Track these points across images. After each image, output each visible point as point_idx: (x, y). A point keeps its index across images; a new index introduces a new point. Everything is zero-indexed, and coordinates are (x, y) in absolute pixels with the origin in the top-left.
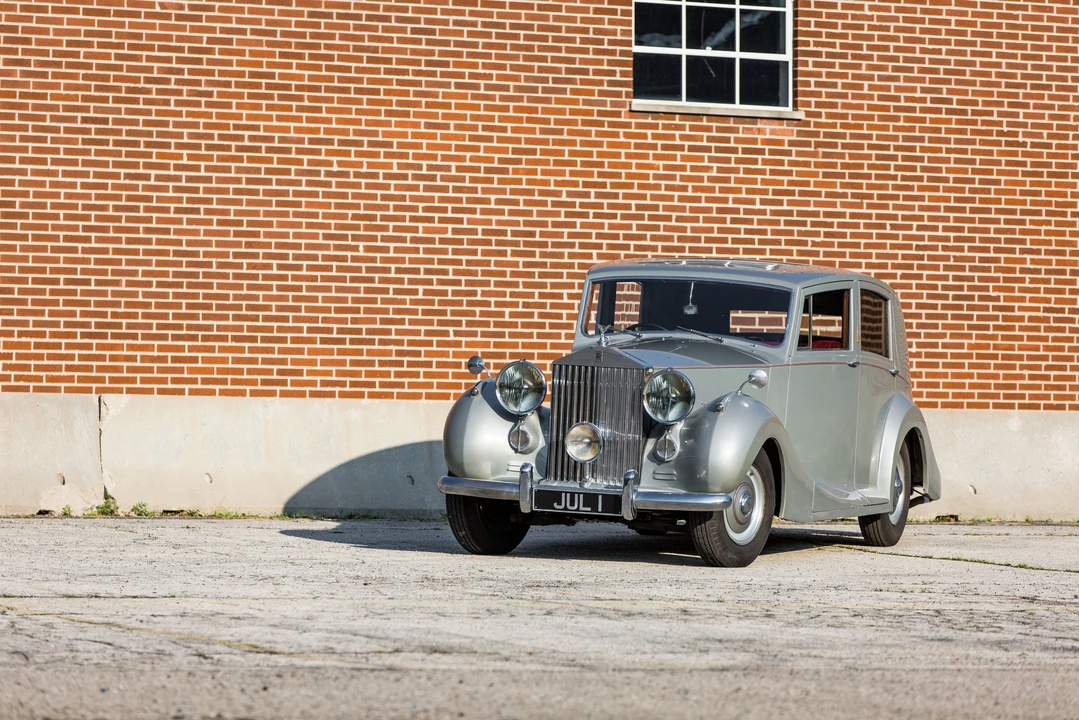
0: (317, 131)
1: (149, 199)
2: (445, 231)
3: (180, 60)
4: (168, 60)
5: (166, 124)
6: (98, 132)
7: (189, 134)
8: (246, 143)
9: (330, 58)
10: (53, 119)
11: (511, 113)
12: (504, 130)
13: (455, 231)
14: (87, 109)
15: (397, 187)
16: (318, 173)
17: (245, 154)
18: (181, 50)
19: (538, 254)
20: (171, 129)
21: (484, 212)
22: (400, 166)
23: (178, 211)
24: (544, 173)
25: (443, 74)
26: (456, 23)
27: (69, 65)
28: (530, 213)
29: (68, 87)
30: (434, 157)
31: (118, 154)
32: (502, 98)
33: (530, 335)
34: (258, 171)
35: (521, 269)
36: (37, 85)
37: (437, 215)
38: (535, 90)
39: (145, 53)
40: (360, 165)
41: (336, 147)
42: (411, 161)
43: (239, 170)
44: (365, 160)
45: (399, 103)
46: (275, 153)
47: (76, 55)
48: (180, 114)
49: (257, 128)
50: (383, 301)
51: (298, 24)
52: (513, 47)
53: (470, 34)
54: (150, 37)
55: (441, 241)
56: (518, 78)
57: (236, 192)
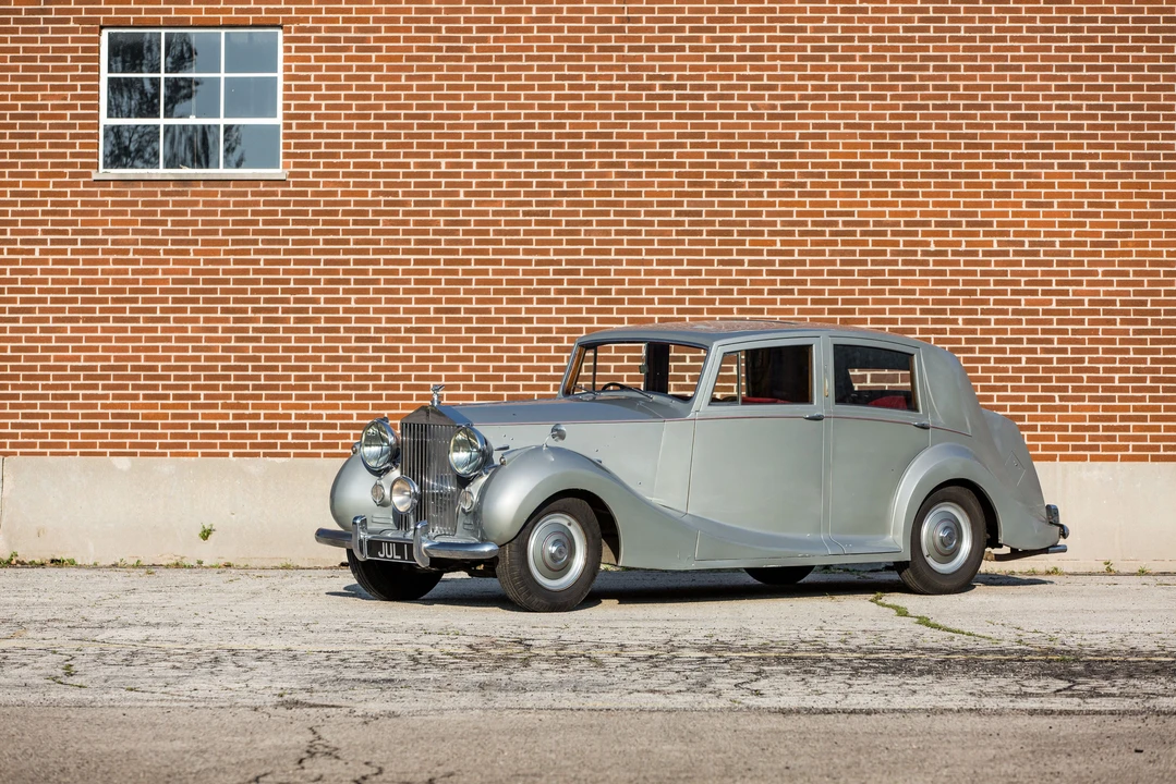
0: (913, 214)
1: (743, 282)
2: (1050, 302)
3: (772, 155)
4: (762, 155)
5: (759, 214)
6: (691, 223)
7: (782, 221)
8: (841, 228)
9: (927, 146)
10: (647, 213)
11: (1119, 190)
12: (1112, 205)
13: (1059, 302)
15: (998, 263)
16: (915, 253)
17: (839, 239)
18: (774, 146)
19: (1149, 322)
20: (764, 218)
21: (1090, 283)
22: (1000, 243)
23: (771, 292)
24: (1155, 244)
25: (1045, 156)
26: (1059, 107)
27: (662, 165)
28: (1141, 283)
29: (661, 185)
30: (1037, 234)
31: (712, 242)
32: (1109, 176)
33: (1143, 399)
34: (853, 253)
35: (1131, 336)
36: (631, 184)
37: (1040, 288)
38: (1145, 166)
39: (737, 151)
40: (959, 244)
41: (933, 228)
42: (1012, 238)
43: (833, 253)
44: (964, 239)
45: (999, 185)
46: (870, 236)
47: (670, 155)
48: (773, 204)
49: (851, 214)
50: (984, 370)
51: (892, 117)
52: (1121, 127)
53: (1074, 117)
54: (742, 136)
55: (1046, 312)
56: (1126, 156)
57: (830, 273)
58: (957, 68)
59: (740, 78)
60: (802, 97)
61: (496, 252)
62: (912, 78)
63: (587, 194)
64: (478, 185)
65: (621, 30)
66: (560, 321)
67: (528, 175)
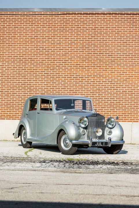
0: (89, 74)
1: (56, 87)
2: (114, 91)
3: (62, 63)
4: (60, 62)
6: (47, 75)
7: (64, 75)
8: (75, 76)
9: (92, 61)
10: (39, 73)
11: (128, 70)
12: (127, 73)
13: (116, 91)
14: (45, 72)
15: (104, 84)
16: (89, 81)
17: (75, 79)
18: (63, 61)
19: (133, 95)
20: (60, 74)
21: (122, 88)
22: (105, 80)
23: (62, 89)
24: (135, 80)
25: (114, 63)
26: (117, 54)
27: (42, 64)
28: (132, 88)
29: (41, 68)
30: (112, 78)
31: (51, 79)
32: (126, 67)
33: (132, 110)
34: (77, 81)
35: (130, 98)
36: (36, 68)
37: (112, 88)
38: (133, 65)
39: (56, 62)
40: (97, 80)
41: (92, 77)
43: (73, 81)
44: (98, 79)
45: (105, 69)
46: (80, 78)
48: (62, 72)
49: (77, 74)
50: (102, 104)
51: (85, 55)
52: (129, 58)
53: (120, 56)
54: (57, 59)
55: (113, 93)
56: (130, 63)
57: (73, 85)
58: (98, 46)
59: (57, 48)
60: (68, 51)
61: (10, 80)
62: (89, 48)
63: (28, 69)
64: (7, 68)
65: (35, 38)
66: (22, 94)
67: (17, 66)
